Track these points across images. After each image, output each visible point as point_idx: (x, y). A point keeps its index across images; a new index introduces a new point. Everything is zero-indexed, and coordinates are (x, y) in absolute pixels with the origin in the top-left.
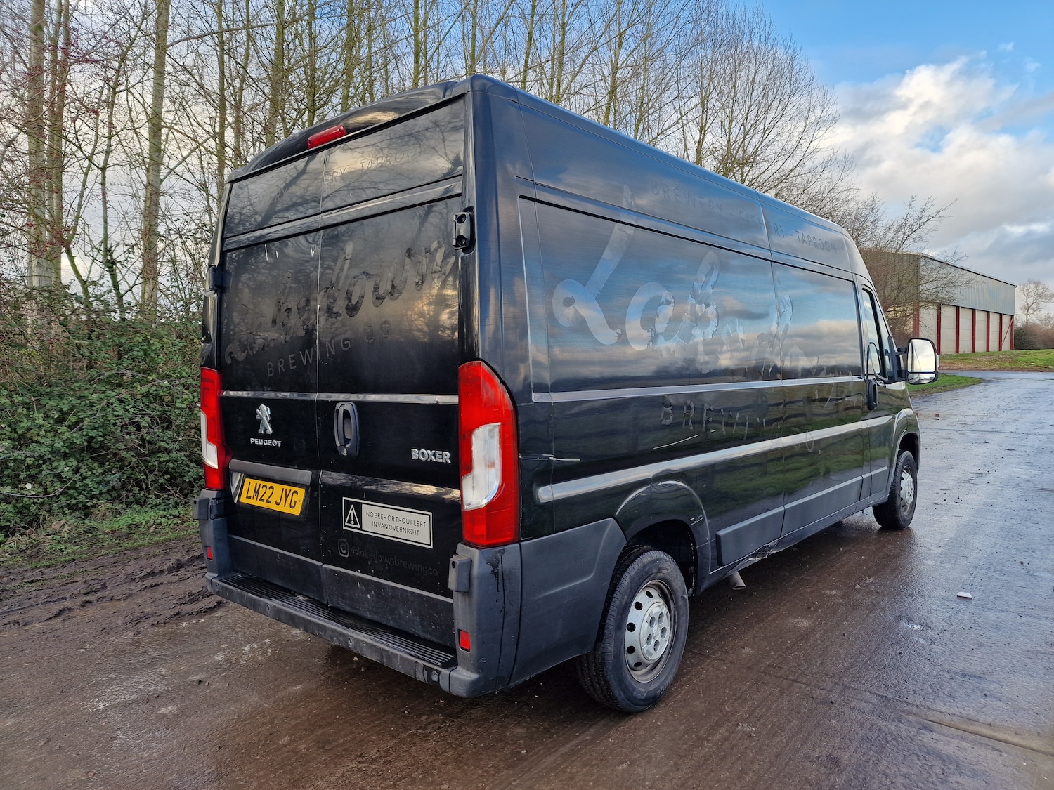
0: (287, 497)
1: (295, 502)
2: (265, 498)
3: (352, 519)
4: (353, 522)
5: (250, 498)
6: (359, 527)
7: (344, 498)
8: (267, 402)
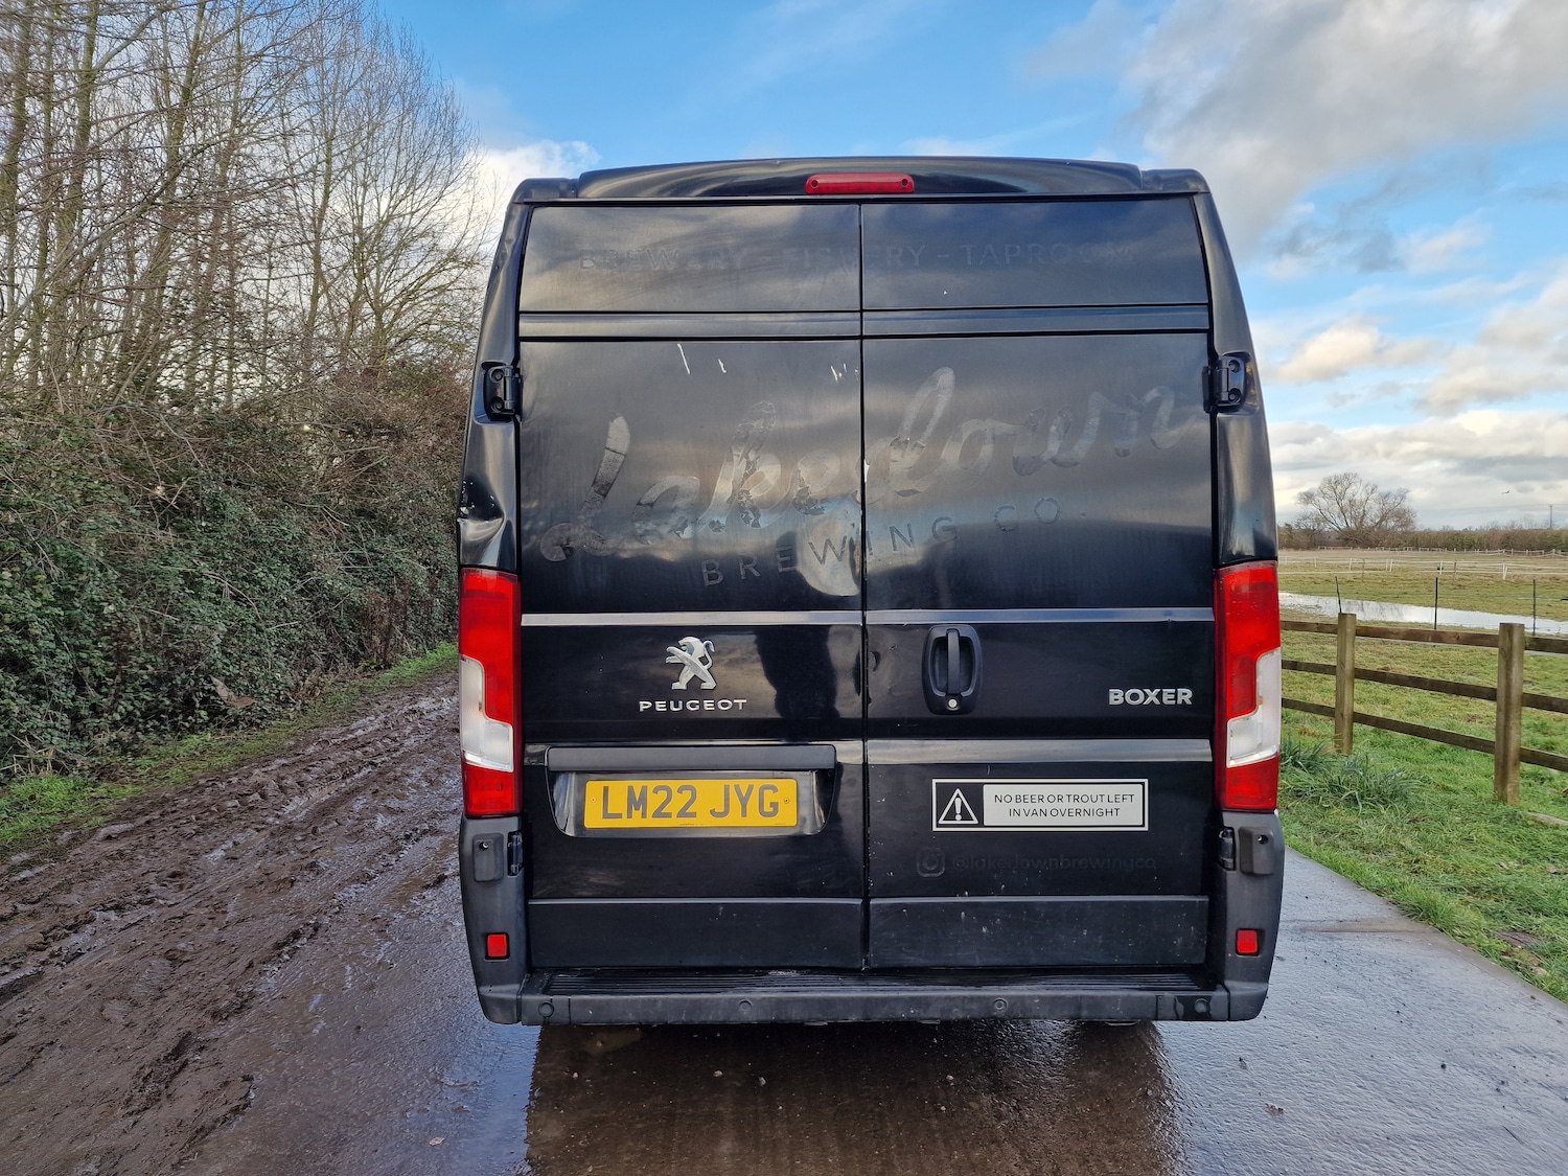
1: (774, 805)
3: (958, 810)
4: (958, 817)
5: (619, 816)
6: (976, 821)
7: (934, 781)
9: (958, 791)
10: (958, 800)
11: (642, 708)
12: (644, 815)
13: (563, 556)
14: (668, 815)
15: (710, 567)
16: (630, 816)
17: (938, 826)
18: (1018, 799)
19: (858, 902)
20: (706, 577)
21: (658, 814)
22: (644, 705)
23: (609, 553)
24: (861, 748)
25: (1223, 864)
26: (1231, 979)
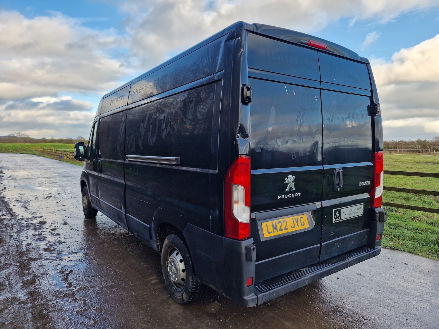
0: (297, 222)
1: (303, 222)
2: (283, 228)
5: (271, 232)
7: (334, 210)
8: (292, 173)
9: (337, 212)
10: (337, 214)
11: (279, 198)
12: (277, 231)
13: (261, 151)
14: (282, 230)
15: (293, 154)
16: (274, 232)
17: (334, 221)
18: (346, 212)
19: (319, 245)
20: (292, 157)
21: (280, 230)
22: (279, 197)
23: (271, 149)
24: (321, 204)
25: (376, 221)
26: (376, 246)
